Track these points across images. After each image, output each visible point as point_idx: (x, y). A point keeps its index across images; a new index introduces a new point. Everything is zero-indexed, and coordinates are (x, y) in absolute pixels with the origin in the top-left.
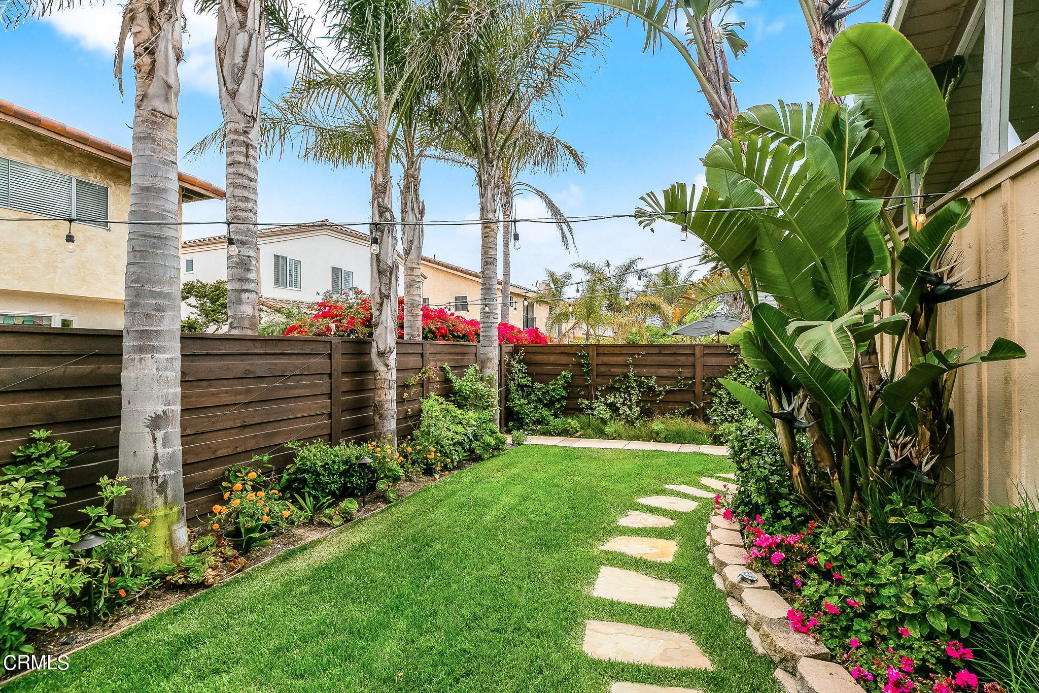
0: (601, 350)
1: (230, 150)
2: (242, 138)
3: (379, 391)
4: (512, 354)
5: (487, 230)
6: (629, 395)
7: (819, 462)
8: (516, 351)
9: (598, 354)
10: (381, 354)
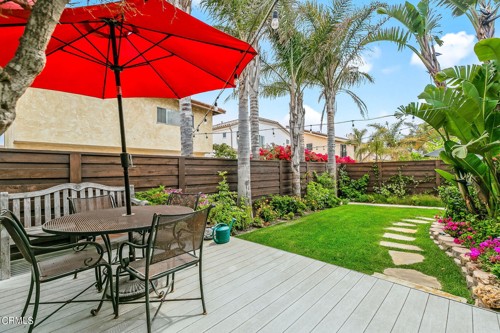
0: (384, 164)
1: (251, 103)
2: (255, 99)
3: (295, 179)
4: (340, 168)
5: (330, 116)
6: (399, 184)
7: (481, 200)
8: (342, 166)
9: (382, 167)
10: (295, 166)
